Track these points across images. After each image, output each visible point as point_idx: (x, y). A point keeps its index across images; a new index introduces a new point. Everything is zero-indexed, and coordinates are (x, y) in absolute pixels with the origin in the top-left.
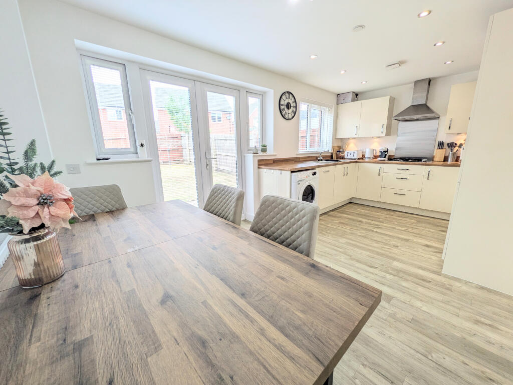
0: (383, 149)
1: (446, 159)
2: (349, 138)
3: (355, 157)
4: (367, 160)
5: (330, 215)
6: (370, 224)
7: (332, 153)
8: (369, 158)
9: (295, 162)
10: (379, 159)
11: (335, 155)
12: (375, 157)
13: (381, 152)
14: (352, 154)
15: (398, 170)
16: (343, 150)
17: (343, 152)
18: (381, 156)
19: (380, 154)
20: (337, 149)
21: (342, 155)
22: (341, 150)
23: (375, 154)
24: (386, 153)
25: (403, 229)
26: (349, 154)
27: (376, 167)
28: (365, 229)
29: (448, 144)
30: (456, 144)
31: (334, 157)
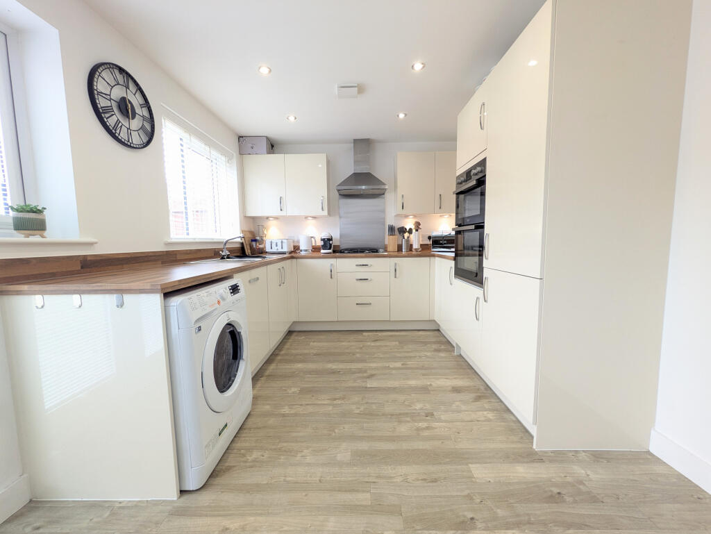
0: (325, 235)
1: (400, 248)
2: (267, 218)
3: (285, 249)
4: (303, 253)
5: (269, 376)
6: (351, 372)
7: (242, 244)
8: (306, 251)
9: (163, 263)
10: (322, 251)
11: (248, 247)
12: (316, 249)
13: (323, 240)
14: (279, 244)
15: (357, 267)
16: (261, 237)
17: (262, 241)
18: (324, 247)
19: (322, 243)
20: (249, 236)
21: (261, 246)
22: (258, 238)
23: (314, 244)
24: (331, 242)
25: (398, 365)
26: (274, 245)
27: (324, 264)
28: (355, 390)
29: (398, 229)
30: (406, 229)
31: (248, 251)
